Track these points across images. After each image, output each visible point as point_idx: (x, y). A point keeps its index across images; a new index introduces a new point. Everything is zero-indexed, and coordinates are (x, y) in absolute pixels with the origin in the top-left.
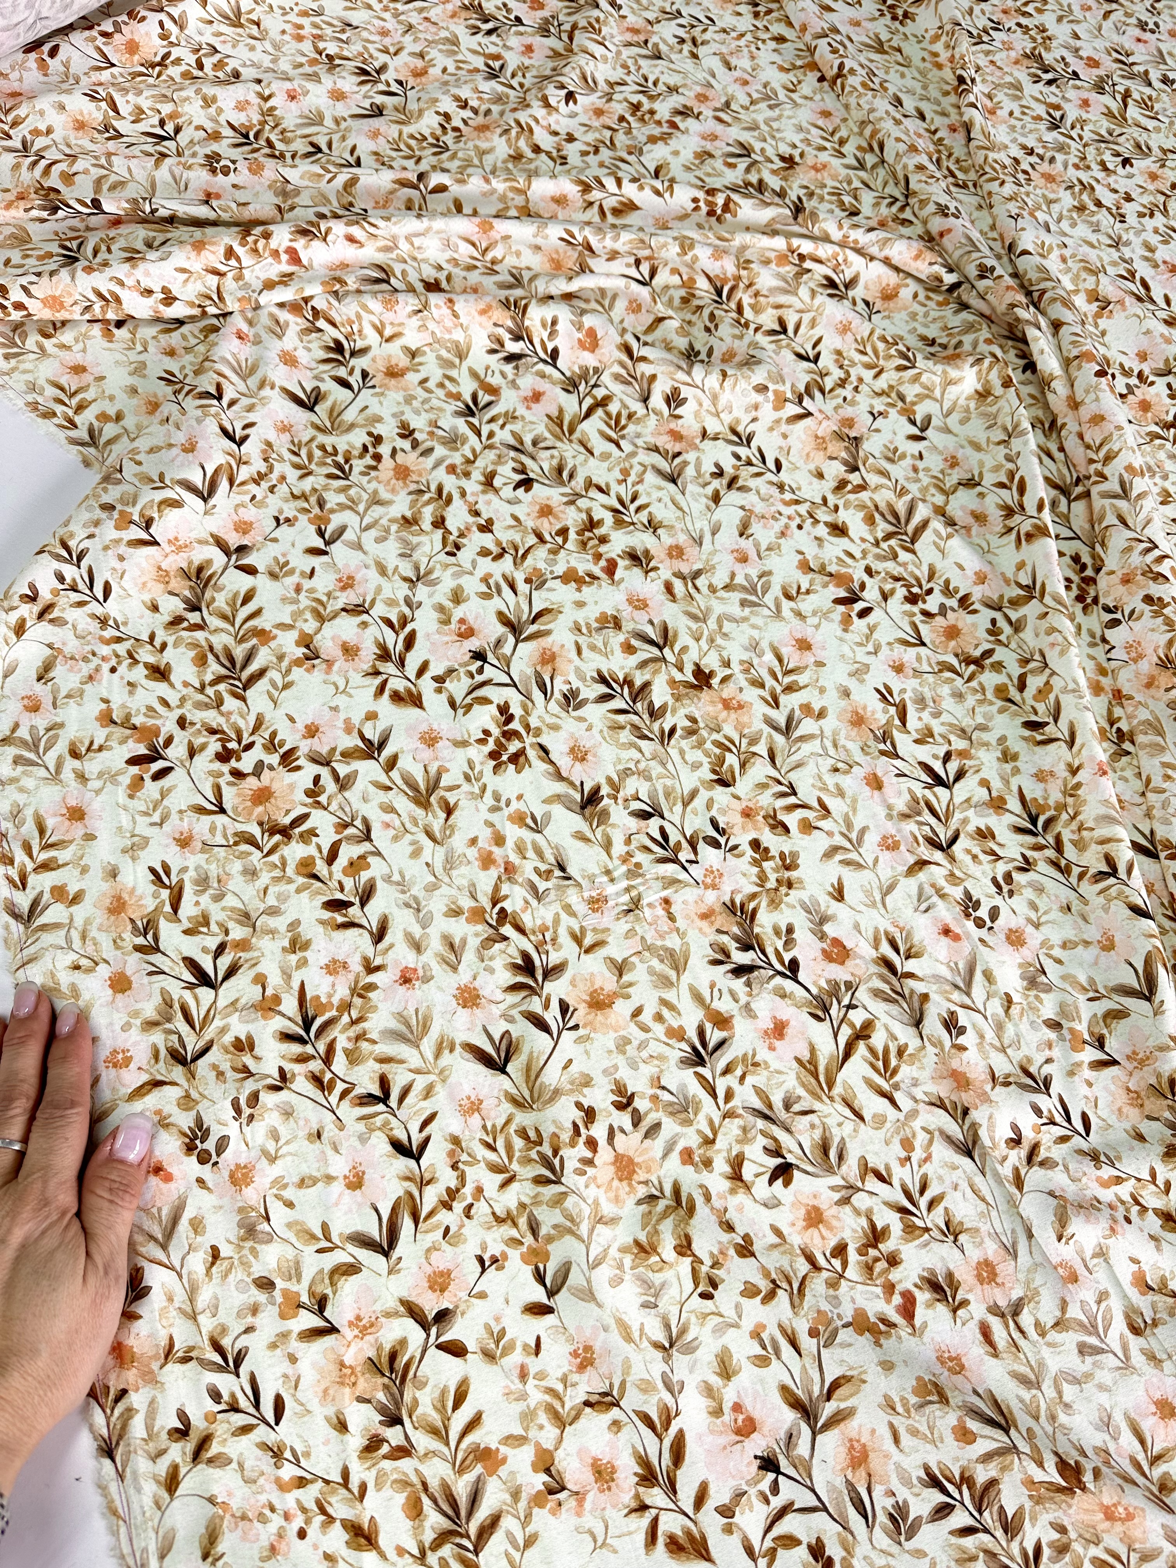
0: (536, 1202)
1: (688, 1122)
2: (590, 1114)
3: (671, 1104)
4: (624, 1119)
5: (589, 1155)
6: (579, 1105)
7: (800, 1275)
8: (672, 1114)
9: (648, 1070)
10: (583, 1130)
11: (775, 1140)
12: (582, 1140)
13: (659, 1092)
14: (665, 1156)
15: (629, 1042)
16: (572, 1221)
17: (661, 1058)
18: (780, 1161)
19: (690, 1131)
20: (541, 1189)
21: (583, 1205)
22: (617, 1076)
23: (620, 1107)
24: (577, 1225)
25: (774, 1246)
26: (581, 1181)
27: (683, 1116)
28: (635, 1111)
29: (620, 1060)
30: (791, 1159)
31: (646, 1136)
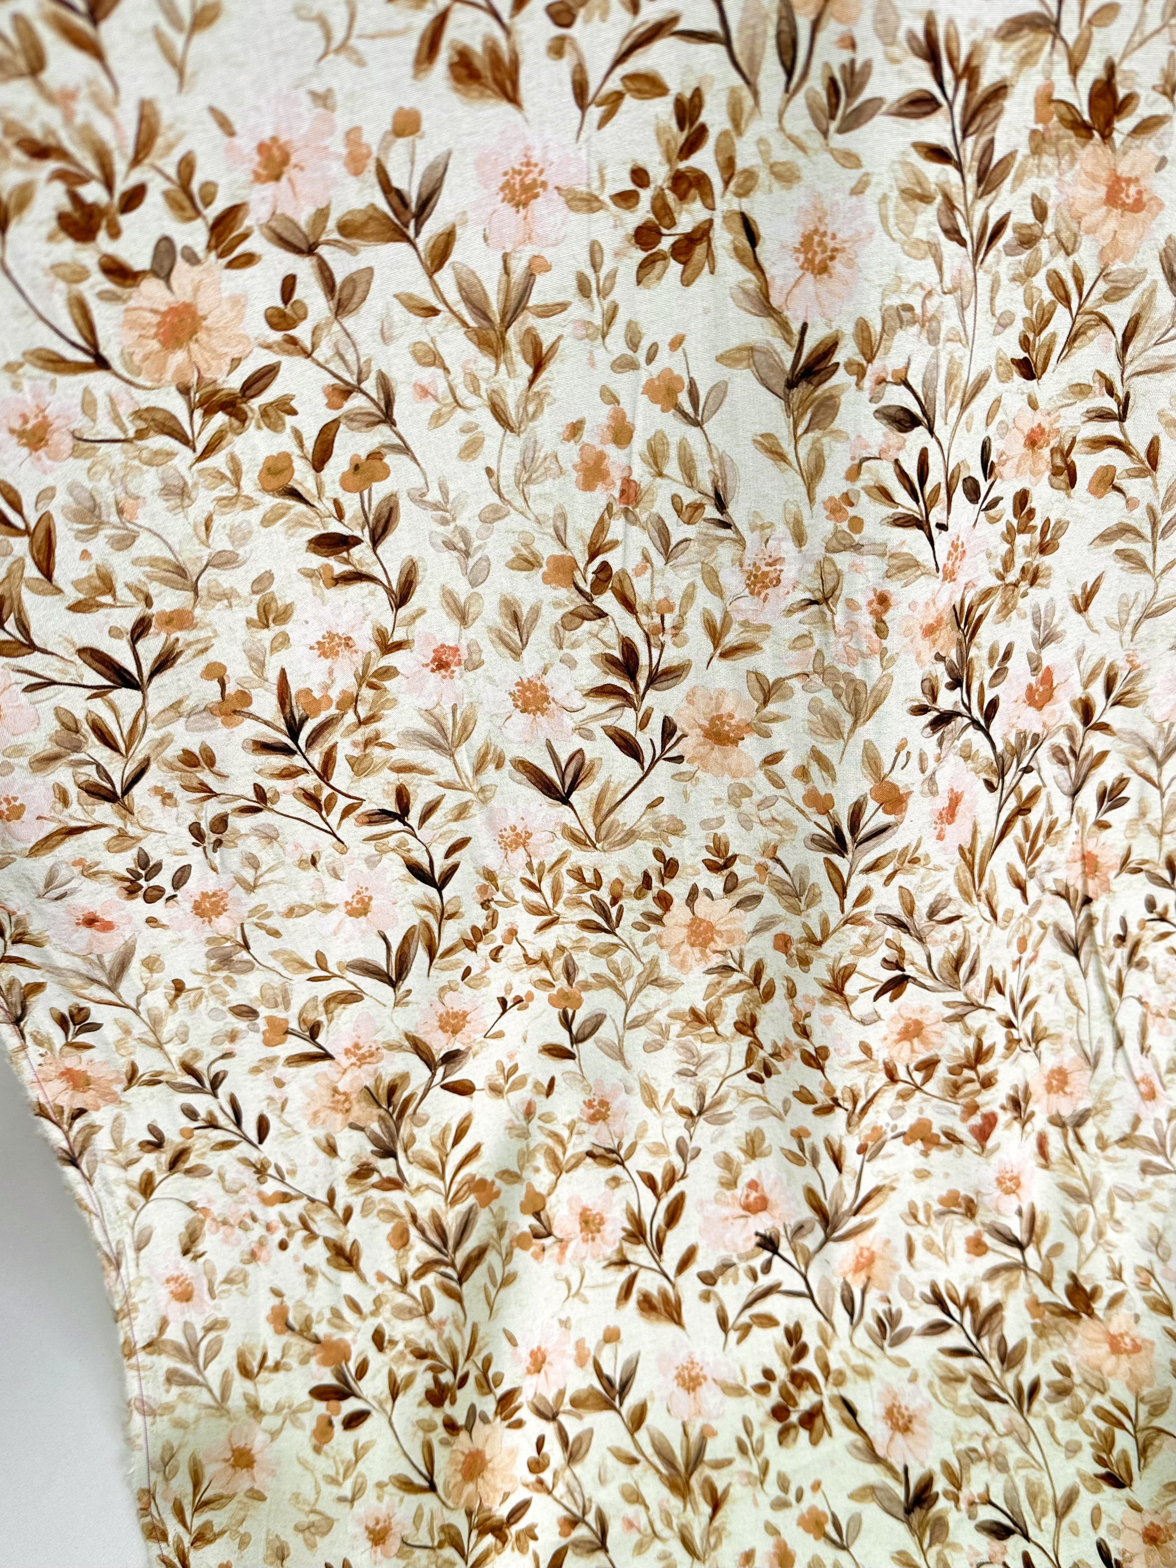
0: (579, 946)
1: (798, 912)
2: (670, 868)
3: (784, 882)
4: (716, 883)
5: (658, 911)
6: (658, 854)
7: (872, 1092)
8: (779, 893)
9: (762, 834)
10: (656, 884)
11: (901, 950)
12: (650, 895)
13: (770, 863)
14: (756, 932)
15: (750, 794)
16: (618, 975)
17: (788, 825)
18: (898, 973)
19: (797, 920)
20: (586, 934)
21: (635, 962)
22: (719, 832)
23: (713, 867)
24: (623, 981)
25: (857, 1063)
26: (639, 937)
27: (793, 901)
28: (733, 875)
29: (730, 814)
30: (910, 971)
31: (739, 905)
